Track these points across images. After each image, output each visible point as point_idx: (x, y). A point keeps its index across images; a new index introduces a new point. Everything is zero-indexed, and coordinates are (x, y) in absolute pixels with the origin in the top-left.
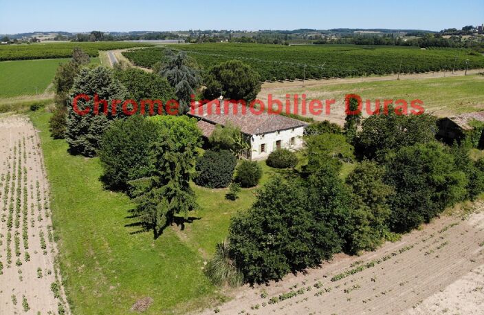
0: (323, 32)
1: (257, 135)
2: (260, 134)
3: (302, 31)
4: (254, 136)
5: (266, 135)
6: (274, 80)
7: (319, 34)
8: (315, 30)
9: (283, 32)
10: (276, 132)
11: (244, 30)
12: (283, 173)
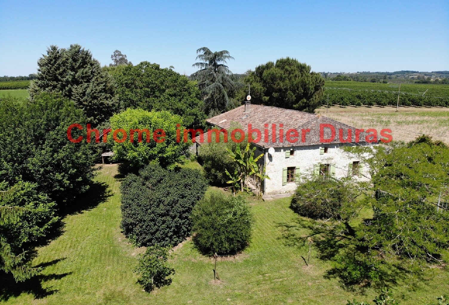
0: (426, 74)
1: (277, 149)
2: (285, 149)
3: (403, 72)
4: (271, 151)
5: (297, 152)
6: (359, 105)
7: (421, 75)
8: (417, 72)
9: (383, 73)
10: (321, 150)
11: (342, 72)
12: (317, 232)
